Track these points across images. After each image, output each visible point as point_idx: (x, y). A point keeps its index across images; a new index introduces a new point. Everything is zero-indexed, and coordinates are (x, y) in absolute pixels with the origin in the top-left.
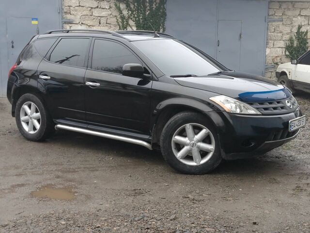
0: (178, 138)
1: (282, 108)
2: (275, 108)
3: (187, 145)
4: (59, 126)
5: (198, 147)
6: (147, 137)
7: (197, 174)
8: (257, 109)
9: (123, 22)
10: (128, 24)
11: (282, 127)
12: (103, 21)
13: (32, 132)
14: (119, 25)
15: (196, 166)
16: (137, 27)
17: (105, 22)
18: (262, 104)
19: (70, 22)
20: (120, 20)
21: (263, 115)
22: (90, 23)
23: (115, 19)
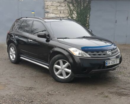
0: (56, 66)
1: (104, 55)
2: (99, 55)
3: (60, 69)
4: (21, 57)
5: (65, 71)
6: (48, 65)
7: (64, 83)
8: (89, 55)
9: (71, 12)
10: (73, 13)
11: (103, 63)
12: (62, 12)
13: (13, 60)
14: (69, 14)
15: (64, 79)
16: (77, 14)
17: (63, 12)
18: (93, 52)
19: (48, 13)
20: (69, 11)
21: (92, 57)
22: (56, 13)
23: (67, 11)
